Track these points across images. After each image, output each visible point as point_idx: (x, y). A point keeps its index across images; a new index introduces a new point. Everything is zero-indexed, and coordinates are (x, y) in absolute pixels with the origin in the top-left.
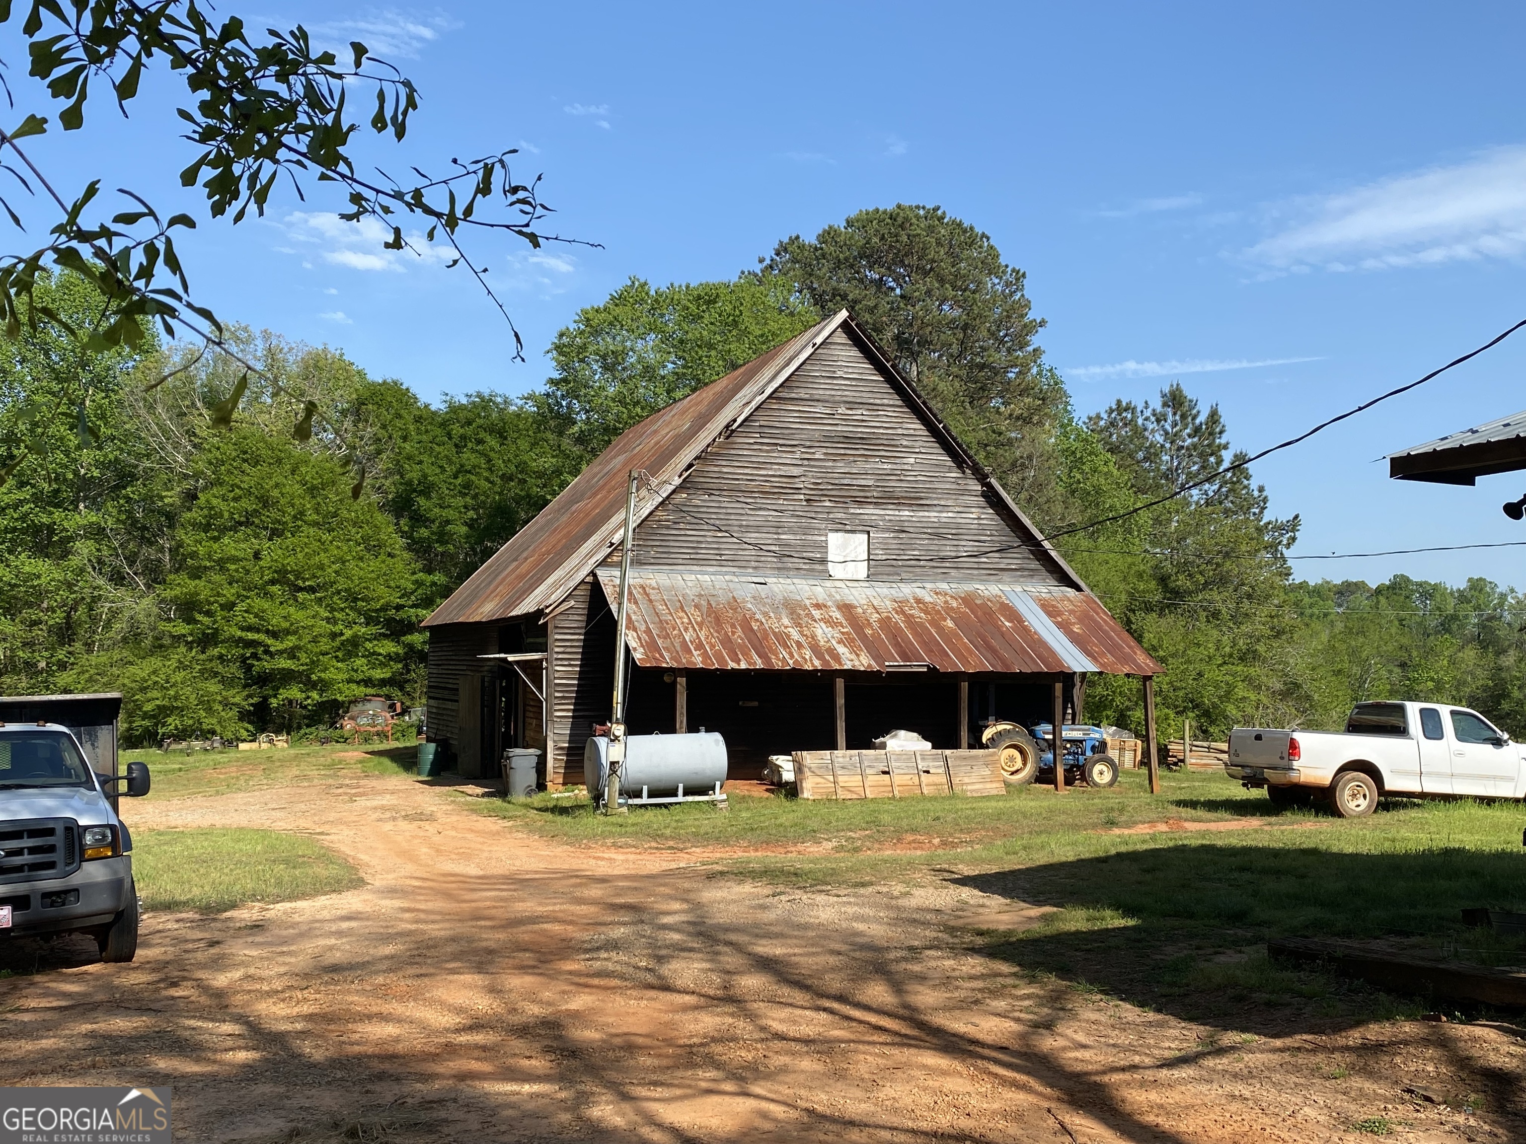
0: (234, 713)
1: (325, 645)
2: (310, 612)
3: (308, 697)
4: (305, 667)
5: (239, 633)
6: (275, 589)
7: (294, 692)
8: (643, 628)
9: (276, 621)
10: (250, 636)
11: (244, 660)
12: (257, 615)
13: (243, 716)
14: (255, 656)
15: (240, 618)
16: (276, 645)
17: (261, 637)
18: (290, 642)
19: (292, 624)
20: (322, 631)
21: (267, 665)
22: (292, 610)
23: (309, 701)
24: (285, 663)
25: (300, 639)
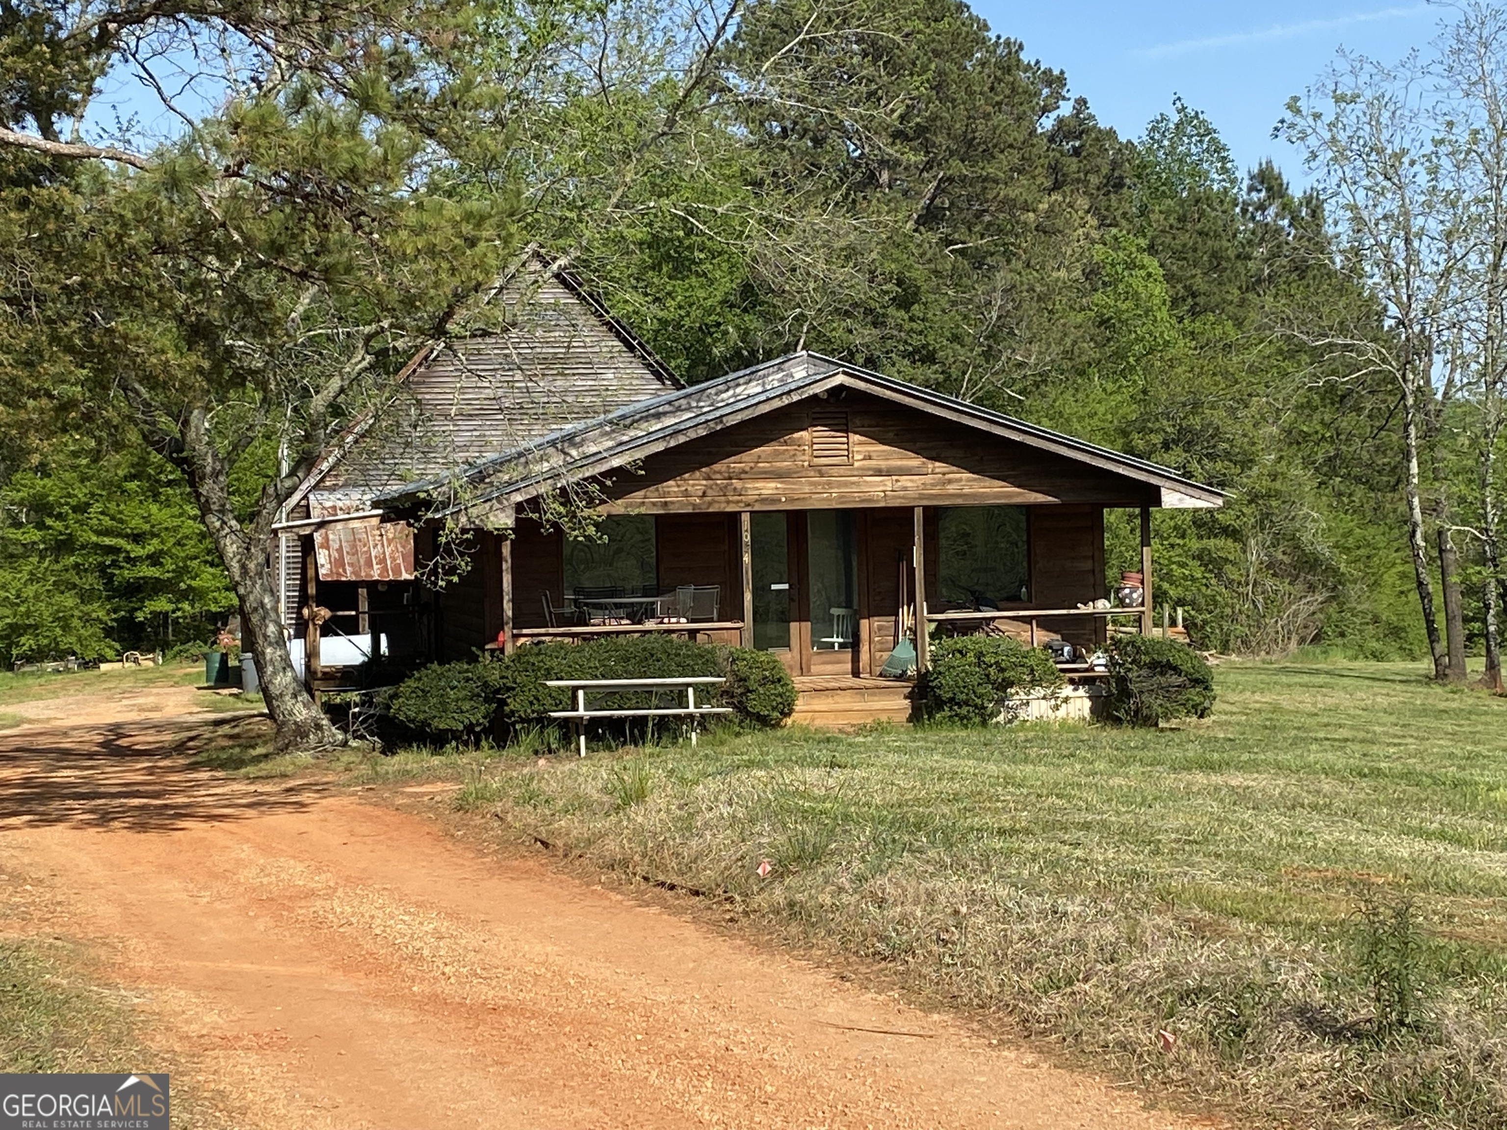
0: (97, 630)
1: (191, 548)
2: (176, 510)
3: (179, 609)
4: (170, 575)
5: (94, 538)
6: (133, 485)
7: (162, 604)
8: (337, 546)
9: (136, 523)
10: (107, 541)
11: (102, 569)
12: (113, 518)
13: (109, 632)
14: (114, 564)
15: (95, 521)
16: (137, 551)
17: (121, 542)
18: (153, 546)
19: (153, 526)
20: (188, 532)
21: (127, 574)
22: (154, 508)
23: (179, 614)
24: (148, 571)
25: (162, 542)
